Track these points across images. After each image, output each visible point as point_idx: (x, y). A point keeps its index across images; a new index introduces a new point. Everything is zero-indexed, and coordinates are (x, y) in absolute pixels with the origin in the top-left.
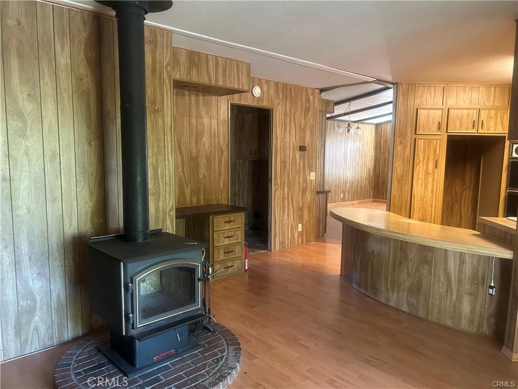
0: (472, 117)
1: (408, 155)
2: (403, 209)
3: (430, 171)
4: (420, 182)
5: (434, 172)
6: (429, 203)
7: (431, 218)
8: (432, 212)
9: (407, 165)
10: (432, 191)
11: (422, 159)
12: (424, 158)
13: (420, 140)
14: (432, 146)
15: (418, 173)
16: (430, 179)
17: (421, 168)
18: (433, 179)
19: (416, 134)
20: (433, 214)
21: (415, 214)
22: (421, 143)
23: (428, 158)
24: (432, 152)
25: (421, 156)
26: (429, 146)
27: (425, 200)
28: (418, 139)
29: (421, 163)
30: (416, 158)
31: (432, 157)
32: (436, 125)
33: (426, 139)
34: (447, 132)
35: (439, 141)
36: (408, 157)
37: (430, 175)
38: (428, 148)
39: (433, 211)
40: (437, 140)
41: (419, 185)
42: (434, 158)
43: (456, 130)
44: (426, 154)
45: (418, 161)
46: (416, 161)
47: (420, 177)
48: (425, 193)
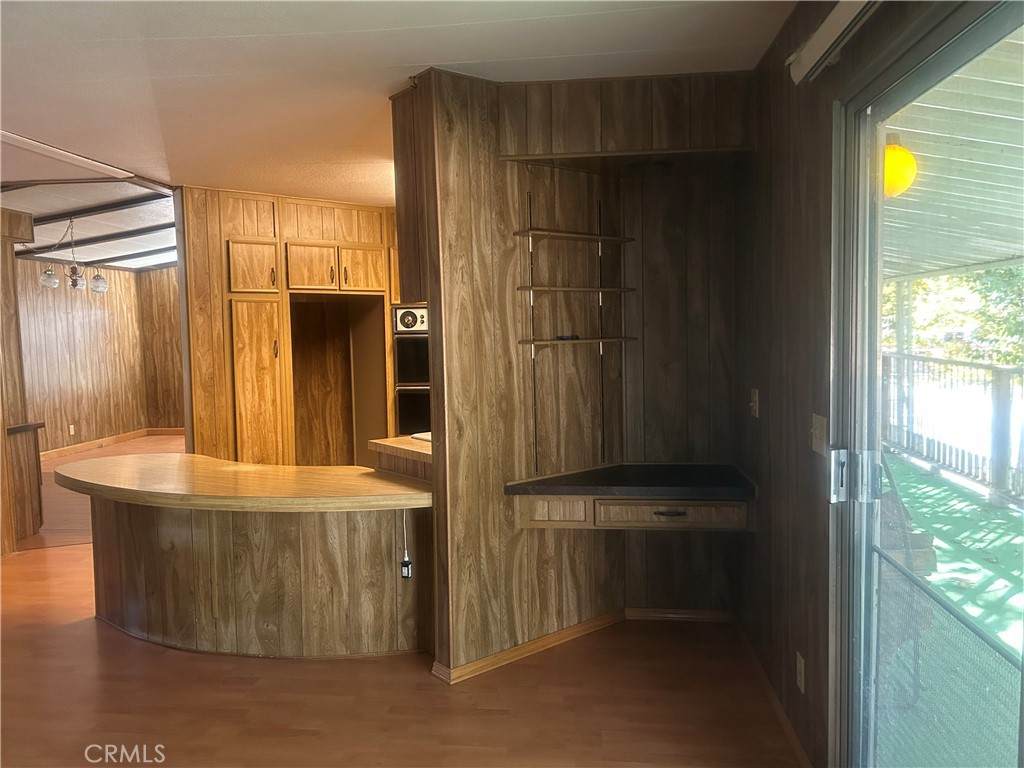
0: (329, 262)
1: (219, 334)
2: (222, 444)
3: (267, 363)
4: (249, 386)
5: (272, 364)
6: (270, 425)
7: (277, 454)
8: (277, 441)
9: (218, 353)
10: (274, 401)
11: (247, 341)
12: (251, 338)
13: (239, 304)
14: (264, 315)
15: (244, 367)
16: (268, 379)
17: (247, 359)
18: (274, 379)
19: (230, 290)
20: (280, 445)
21: (245, 451)
22: (242, 310)
23: (259, 339)
24: (265, 326)
25: (246, 336)
26: (259, 314)
27: (261, 419)
28: (237, 301)
29: (247, 348)
30: (235, 339)
31: (265, 336)
32: (267, 273)
33: (250, 302)
34: (288, 288)
35: (275, 304)
36: (219, 338)
37: (266, 371)
38: (257, 321)
39: (280, 440)
40: (272, 303)
41: (247, 392)
42: (270, 338)
43: (303, 285)
44: (255, 330)
45: (240, 345)
46: (238, 346)
47: (248, 375)
48: (260, 405)
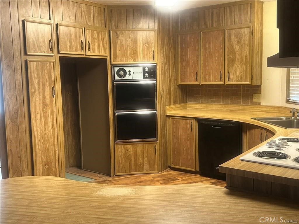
0: (80, 37)
1: (20, 83)
3: (48, 101)
4: (38, 116)
5: (51, 102)
6: (51, 140)
7: (55, 158)
8: (55, 150)
9: (20, 96)
10: (53, 125)
11: (37, 87)
12: (39, 85)
13: (31, 63)
14: (46, 70)
15: (35, 105)
16: (49, 111)
17: (37, 99)
18: (52, 111)
19: (25, 54)
20: (57, 152)
21: (37, 158)
22: (33, 67)
23: (44, 86)
24: (47, 77)
25: (36, 84)
26: (43, 70)
27: (46, 138)
28: (30, 61)
29: (37, 92)
30: (30, 86)
31: (47, 84)
32: (47, 43)
33: (38, 61)
34: (59, 53)
35: (52, 64)
36: (19, 85)
37: (48, 107)
38: (42, 73)
39: (57, 149)
40: (50, 62)
41: (38, 121)
42: (50, 85)
43: (67, 51)
44: (41, 80)
45: (33, 90)
46: (31, 90)
47: (38, 110)
48: (45, 129)
